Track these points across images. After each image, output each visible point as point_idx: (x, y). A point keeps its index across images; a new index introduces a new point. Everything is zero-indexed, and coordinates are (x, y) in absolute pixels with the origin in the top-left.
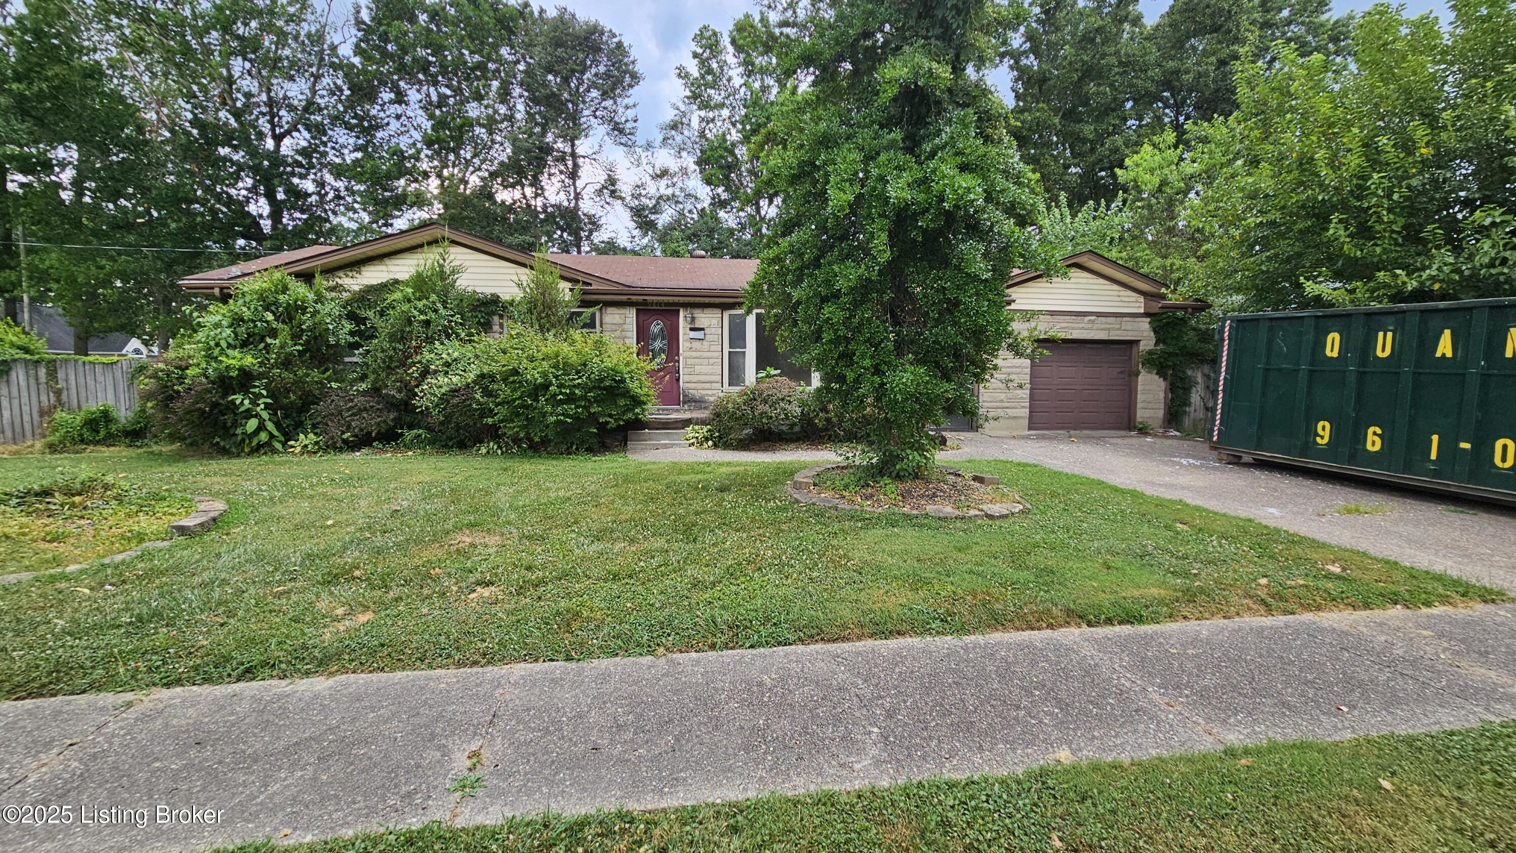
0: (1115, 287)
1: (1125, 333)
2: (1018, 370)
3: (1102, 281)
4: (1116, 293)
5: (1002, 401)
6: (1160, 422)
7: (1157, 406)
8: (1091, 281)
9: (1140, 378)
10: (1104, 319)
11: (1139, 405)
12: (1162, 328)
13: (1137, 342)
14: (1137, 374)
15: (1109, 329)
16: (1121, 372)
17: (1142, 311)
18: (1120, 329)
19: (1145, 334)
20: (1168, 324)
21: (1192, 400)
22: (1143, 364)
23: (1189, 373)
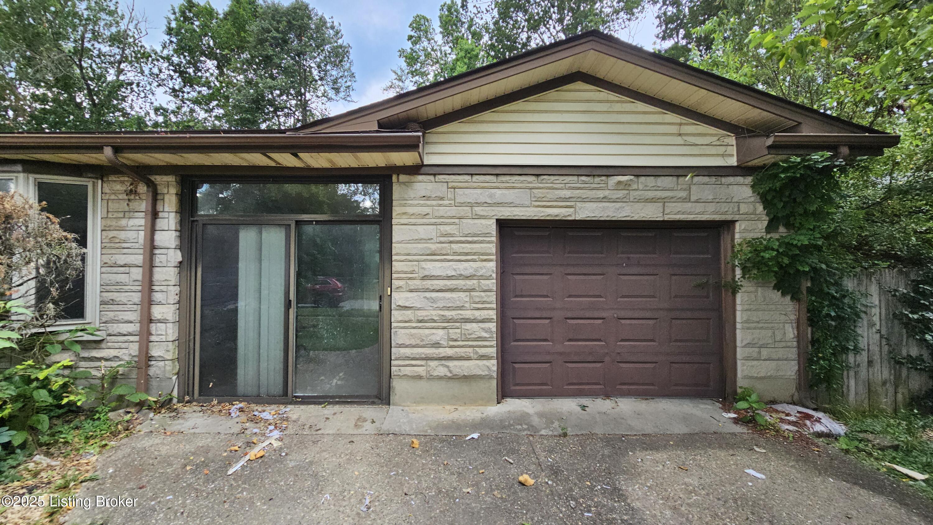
0: (671, 117)
1: (699, 207)
2: (470, 283)
3: (641, 106)
4: (674, 129)
5: (437, 345)
6: (792, 389)
7: (781, 353)
8: (618, 107)
9: (739, 298)
10: (650, 181)
11: (740, 353)
12: (779, 192)
13: (729, 225)
14: (734, 289)
15: (664, 201)
16: (698, 286)
17: (733, 161)
18: (687, 200)
19: (744, 208)
20: (792, 181)
21: (863, 343)
22: (744, 269)
23: (849, 284)
